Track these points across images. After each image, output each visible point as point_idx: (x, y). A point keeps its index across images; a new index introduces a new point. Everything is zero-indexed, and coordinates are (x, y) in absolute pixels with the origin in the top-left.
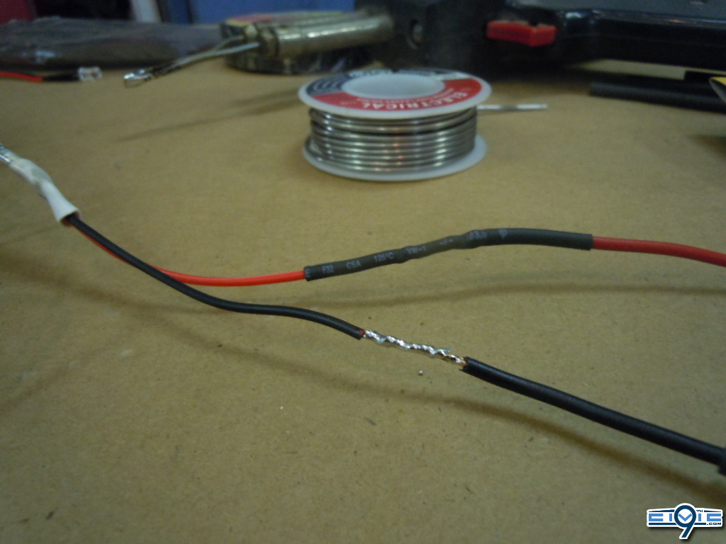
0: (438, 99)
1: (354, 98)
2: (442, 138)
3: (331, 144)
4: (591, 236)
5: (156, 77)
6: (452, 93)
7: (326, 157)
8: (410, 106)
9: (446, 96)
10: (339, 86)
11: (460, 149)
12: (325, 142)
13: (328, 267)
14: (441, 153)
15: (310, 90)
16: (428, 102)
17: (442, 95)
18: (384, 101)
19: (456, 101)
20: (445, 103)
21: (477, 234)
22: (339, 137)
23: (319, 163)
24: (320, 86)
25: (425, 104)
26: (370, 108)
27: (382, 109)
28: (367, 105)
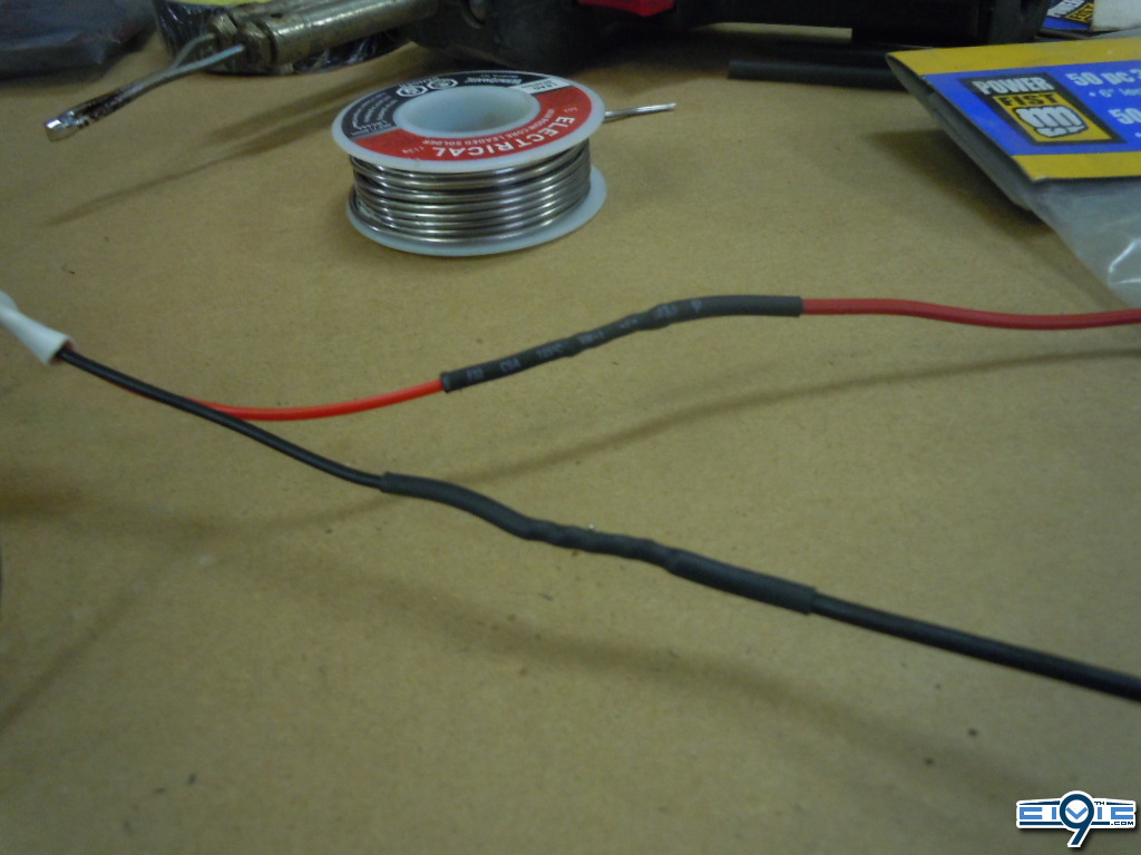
0: (535, 131)
1: (416, 140)
2: (548, 188)
3: (390, 207)
4: (798, 298)
5: (95, 119)
6: (553, 119)
7: (383, 226)
8: (501, 148)
9: (546, 125)
10: (389, 118)
11: (573, 197)
12: (382, 205)
13: (475, 372)
14: (548, 206)
15: (348, 130)
16: (523, 138)
17: (540, 123)
18: (463, 140)
19: (563, 132)
20: (548, 139)
21: (666, 308)
22: (400, 197)
23: (373, 233)
24: (361, 122)
25: (523, 144)
26: (447, 157)
27: (465, 157)
28: (442, 151)
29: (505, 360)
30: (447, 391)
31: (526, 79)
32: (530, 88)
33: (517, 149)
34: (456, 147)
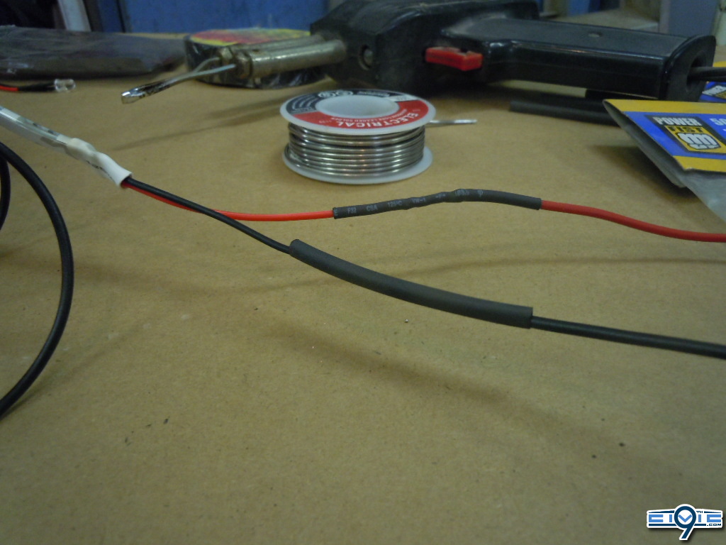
0: (395, 118)
1: (329, 117)
2: (398, 151)
3: (308, 153)
4: (540, 199)
5: (149, 94)
6: (406, 114)
7: (303, 164)
8: (375, 124)
9: (401, 116)
10: (313, 106)
11: (412, 159)
12: (303, 152)
13: (352, 209)
14: (397, 162)
15: (289, 109)
16: (388, 121)
17: (398, 115)
18: (354, 120)
19: (410, 120)
20: (402, 123)
21: (463, 192)
22: (315, 147)
23: (297, 169)
24: (297, 106)
25: (387, 123)
26: (344, 126)
27: (354, 127)
28: (341, 123)
29: (369, 205)
30: (336, 218)
31: (391, 95)
32: (394, 99)
33: (384, 126)
34: (349, 122)
